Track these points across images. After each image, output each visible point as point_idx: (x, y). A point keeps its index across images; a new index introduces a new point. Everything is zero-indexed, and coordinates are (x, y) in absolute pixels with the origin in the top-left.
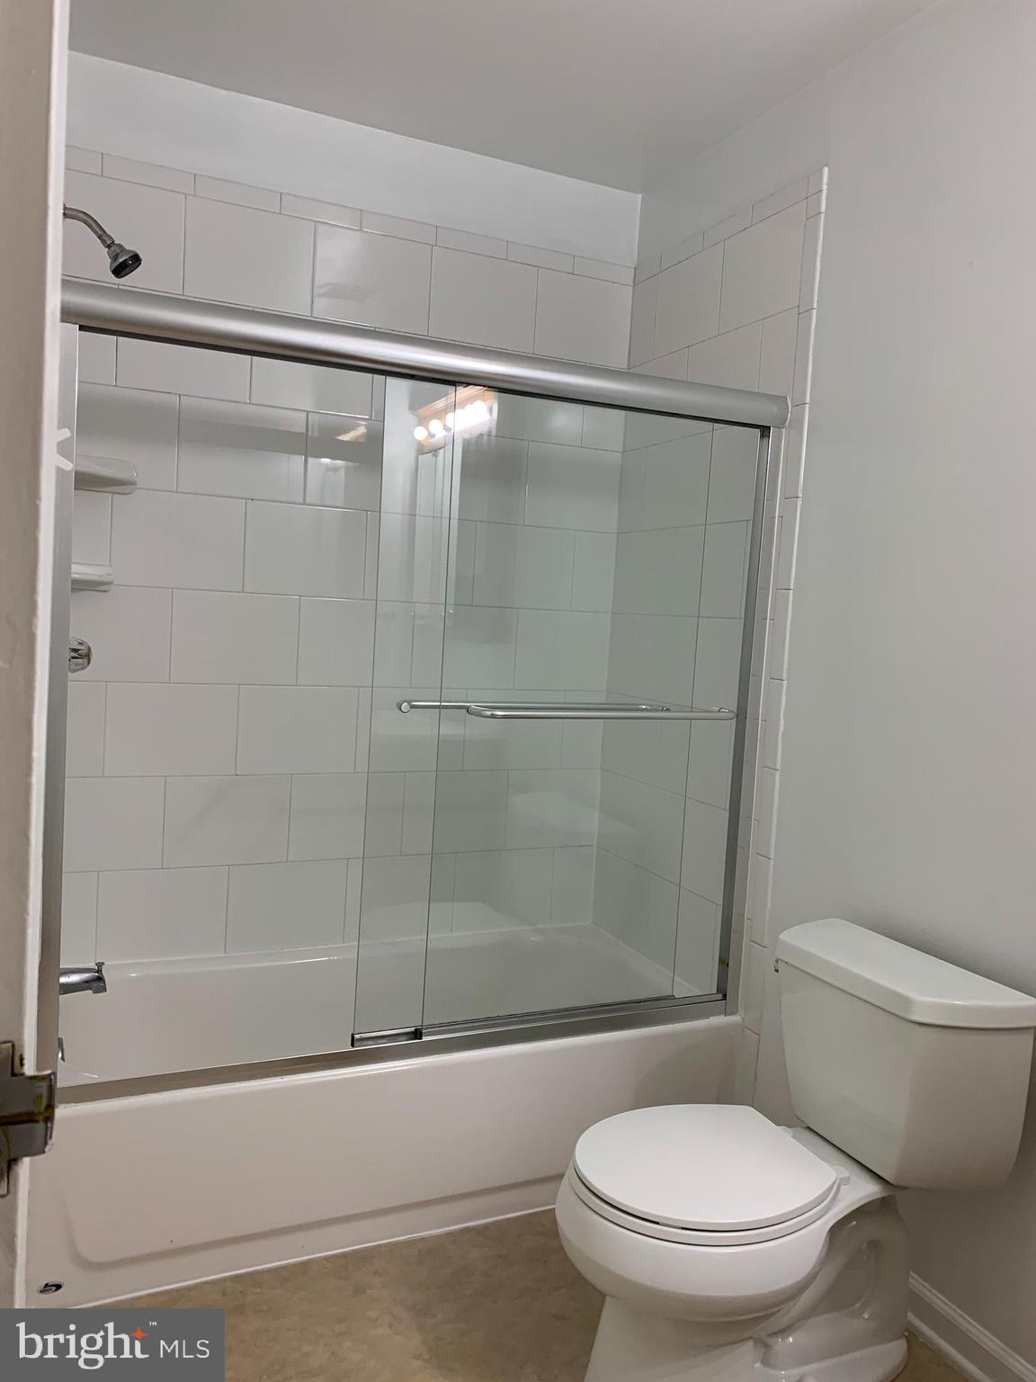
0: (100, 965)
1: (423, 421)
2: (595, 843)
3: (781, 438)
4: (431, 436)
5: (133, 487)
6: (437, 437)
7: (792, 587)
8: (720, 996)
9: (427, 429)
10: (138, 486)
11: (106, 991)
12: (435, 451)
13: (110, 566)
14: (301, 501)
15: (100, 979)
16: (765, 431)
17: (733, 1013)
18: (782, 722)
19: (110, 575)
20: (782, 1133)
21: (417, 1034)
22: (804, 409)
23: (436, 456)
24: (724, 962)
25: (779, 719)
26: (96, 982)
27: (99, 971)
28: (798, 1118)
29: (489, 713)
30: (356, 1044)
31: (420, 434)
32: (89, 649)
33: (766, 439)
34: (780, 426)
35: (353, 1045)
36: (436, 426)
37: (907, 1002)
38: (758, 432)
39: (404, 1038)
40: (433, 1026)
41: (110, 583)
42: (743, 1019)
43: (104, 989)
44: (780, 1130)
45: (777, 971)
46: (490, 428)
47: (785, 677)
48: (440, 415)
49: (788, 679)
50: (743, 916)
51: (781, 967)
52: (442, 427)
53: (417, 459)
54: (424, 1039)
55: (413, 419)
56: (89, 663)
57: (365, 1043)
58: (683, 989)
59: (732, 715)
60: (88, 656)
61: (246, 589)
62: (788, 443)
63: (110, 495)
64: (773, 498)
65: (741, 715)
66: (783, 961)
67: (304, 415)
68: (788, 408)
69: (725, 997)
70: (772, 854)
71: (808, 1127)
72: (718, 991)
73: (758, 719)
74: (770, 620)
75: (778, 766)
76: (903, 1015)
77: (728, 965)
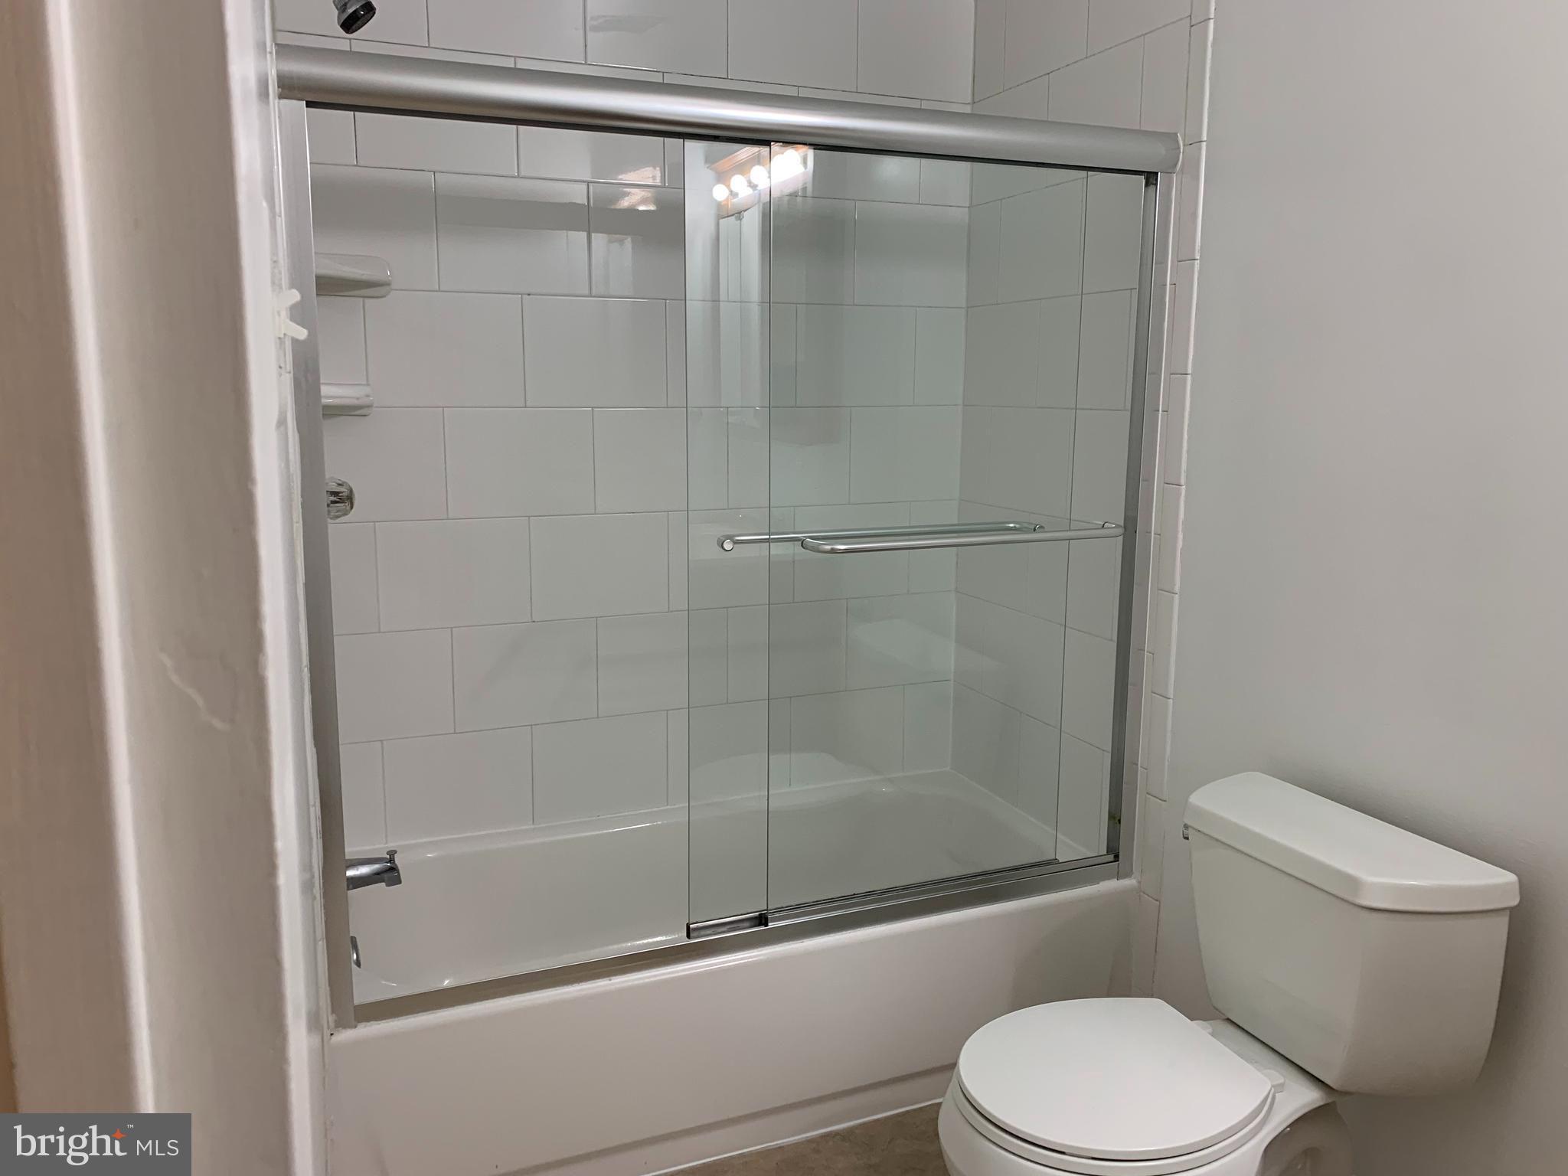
0: (392, 854)
1: (722, 178)
2: (952, 677)
3: (1171, 186)
4: (733, 194)
5: (388, 288)
6: (740, 196)
7: (1190, 371)
8: (1111, 857)
9: (728, 186)
10: (393, 286)
11: (400, 883)
12: (739, 214)
13: (368, 385)
14: (587, 292)
15: (393, 869)
16: (1151, 177)
17: (1128, 874)
18: (1180, 536)
19: (368, 396)
20: (1199, 1031)
21: (762, 920)
22: (1200, 149)
23: (741, 220)
24: (1115, 818)
25: (1177, 532)
26: (389, 873)
27: (391, 860)
28: (1217, 1010)
29: (828, 547)
30: (692, 935)
31: (720, 193)
32: (351, 491)
33: (1152, 188)
34: (1169, 172)
35: (688, 936)
36: (738, 182)
37: (1354, 882)
38: (1142, 179)
39: (747, 924)
40: (780, 910)
41: (369, 406)
42: (1139, 882)
43: (399, 881)
44: (1196, 1025)
45: (1187, 838)
46: (805, 183)
47: (1183, 482)
48: (742, 168)
49: (1187, 484)
50: (1137, 765)
51: (1190, 833)
52: (746, 184)
53: (718, 224)
54: (771, 925)
55: (709, 174)
56: (352, 508)
57: (703, 932)
58: (1068, 851)
59: (1121, 531)
60: (350, 498)
61: (528, 404)
62: (1180, 193)
63: (361, 299)
64: (1164, 262)
65: (1131, 529)
66: (1194, 829)
67: (584, 186)
68: (1179, 148)
69: (1117, 858)
70: (1171, 693)
71: (1229, 1020)
72: (1108, 852)
73: (1150, 533)
74: (1163, 411)
75: (1177, 589)
76: (1350, 899)
77: (1119, 821)
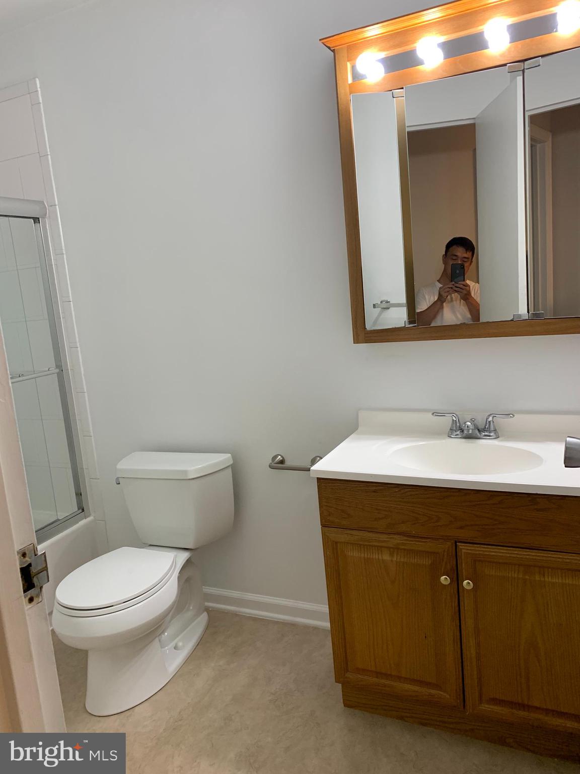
3: (46, 223)
7: (71, 300)
8: (81, 511)
16: (35, 220)
17: (89, 516)
22: (56, 208)
24: (79, 494)
28: (144, 544)
33: (38, 224)
34: (44, 217)
37: (185, 472)
38: (32, 220)
42: (95, 517)
45: (118, 484)
58: (61, 515)
62: (51, 226)
64: (49, 255)
66: (121, 478)
68: (46, 207)
69: (83, 510)
70: (92, 434)
71: (151, 545)
72: (79, 509)
73: (68, 370)
74: (63, 318)
75: (85, 391)
76: (185, 478)
77: (81, 495)
